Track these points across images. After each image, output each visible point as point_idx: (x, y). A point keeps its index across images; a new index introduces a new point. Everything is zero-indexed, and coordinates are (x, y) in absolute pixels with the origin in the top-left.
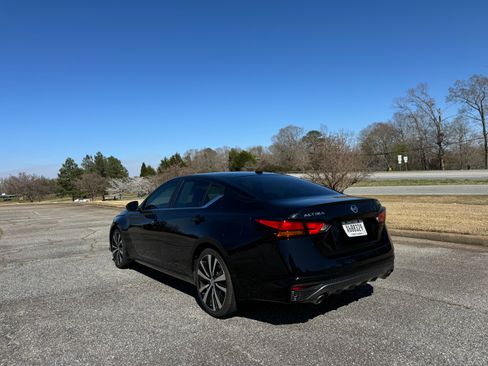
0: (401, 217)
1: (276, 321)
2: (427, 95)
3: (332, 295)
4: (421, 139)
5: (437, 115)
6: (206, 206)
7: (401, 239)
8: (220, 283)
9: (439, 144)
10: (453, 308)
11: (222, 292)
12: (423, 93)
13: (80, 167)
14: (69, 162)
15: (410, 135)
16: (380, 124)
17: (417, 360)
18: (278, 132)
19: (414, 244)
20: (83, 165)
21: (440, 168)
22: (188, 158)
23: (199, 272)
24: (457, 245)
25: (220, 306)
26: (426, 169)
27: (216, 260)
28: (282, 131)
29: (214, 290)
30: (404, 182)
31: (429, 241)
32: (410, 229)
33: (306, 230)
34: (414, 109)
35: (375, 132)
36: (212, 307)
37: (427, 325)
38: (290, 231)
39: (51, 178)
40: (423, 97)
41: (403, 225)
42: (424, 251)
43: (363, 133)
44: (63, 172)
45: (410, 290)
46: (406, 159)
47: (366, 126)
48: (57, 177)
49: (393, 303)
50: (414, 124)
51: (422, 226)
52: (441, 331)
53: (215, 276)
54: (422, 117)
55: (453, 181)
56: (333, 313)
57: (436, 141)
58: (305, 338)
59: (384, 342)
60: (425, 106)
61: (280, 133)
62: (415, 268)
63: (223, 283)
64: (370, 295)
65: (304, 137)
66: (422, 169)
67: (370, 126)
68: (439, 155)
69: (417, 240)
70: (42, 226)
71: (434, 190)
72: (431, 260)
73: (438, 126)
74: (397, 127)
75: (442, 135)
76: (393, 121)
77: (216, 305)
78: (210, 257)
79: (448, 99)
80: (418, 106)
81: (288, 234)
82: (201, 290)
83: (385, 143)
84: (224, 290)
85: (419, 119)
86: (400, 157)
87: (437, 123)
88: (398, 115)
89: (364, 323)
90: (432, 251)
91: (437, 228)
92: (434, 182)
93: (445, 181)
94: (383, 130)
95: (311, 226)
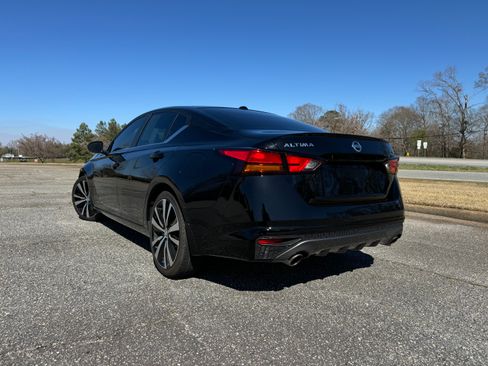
0: (415, 193)
1: (240, 286)
2: (454, 80)
3: (314, 256)
4: (444, 125)
5: (463, 101)
6: (168, 140)
7: (414, 214)
8: (173, 234)
9: (462, 132)
10: (477, 288)
11: (175, 245)
12: (451, 77)
13: (94, 132)
14: (83, 127)
15: (432, 121)
16: (402, 108)
17: (425, 353)
18: (295, 109)
19: (429, 220)
20: (96, 130)
21: (461, 157)
23: (153, 222)
24: (479, 224)
25: (171, 263)
26: (445, 157)
27: (171, 205)
28: (299, 108)
29: (167, 242)
30: (421, 166)
31: (444, 218)
32: (425, 204)
33: (286, 165)
34: (439, 94)
35: (396, 116)
36: (163, 264)
37: (441, 307)
38: (264, 164)
39: (66, 143)
40: (450, 82)
41: (417, 200)
42: (439, 227)
43: (384, 116)
44: (77, 137)
45: (419, 264)
46: (425, 145)
47: (387, 109)
48: (71, 142)
49: (398, 277)
50: (438, 110)
51: (440, 202)
52: (461, 317)
53: (169, 227)
54: (447, 103)
55: (474, 168)
56: (317, 282)
57: (459, 128)
58: (272, 311)
59: (379, 325)
60: (451, 92)
61: (297, 112)
62: (428, 243)
63: (176, 234)
64: (369, 266)
65: (322, 117)
66: (442, 157)
67: (390, 110)
68: (461, 144)
69: (433, 217)
70: (36, 181)
71: (453, 176)
72: (448, 236)
73: (463, 113)
74: (419, 112)
75: (466, 123)
76: (415, 106)
77: (167, 262)
78: (164, 201)
79: (478, 85)
80: (444, 91)
81: (261, 168)
82: (153, 243)
83: (405, 128)
84: (177, 242)
85: (443, 105)
86: (419, 143)
87: (462, 109)
88: (422, 99)
89: (354, 298)
90: (449, 228)
91: (457, 205)
92: (454, 168)
93: (466, 168)
94: (405, 114)
95: (292, 160)
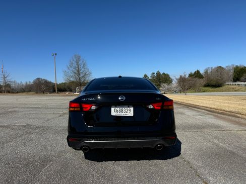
14: (145, 76)
22: (206, 72)
33: (81, 108)
95: (85, 106)
